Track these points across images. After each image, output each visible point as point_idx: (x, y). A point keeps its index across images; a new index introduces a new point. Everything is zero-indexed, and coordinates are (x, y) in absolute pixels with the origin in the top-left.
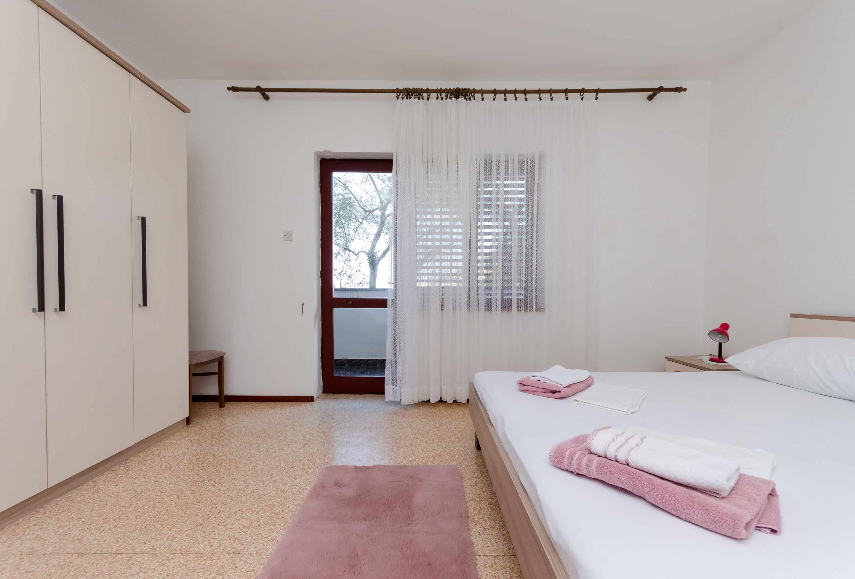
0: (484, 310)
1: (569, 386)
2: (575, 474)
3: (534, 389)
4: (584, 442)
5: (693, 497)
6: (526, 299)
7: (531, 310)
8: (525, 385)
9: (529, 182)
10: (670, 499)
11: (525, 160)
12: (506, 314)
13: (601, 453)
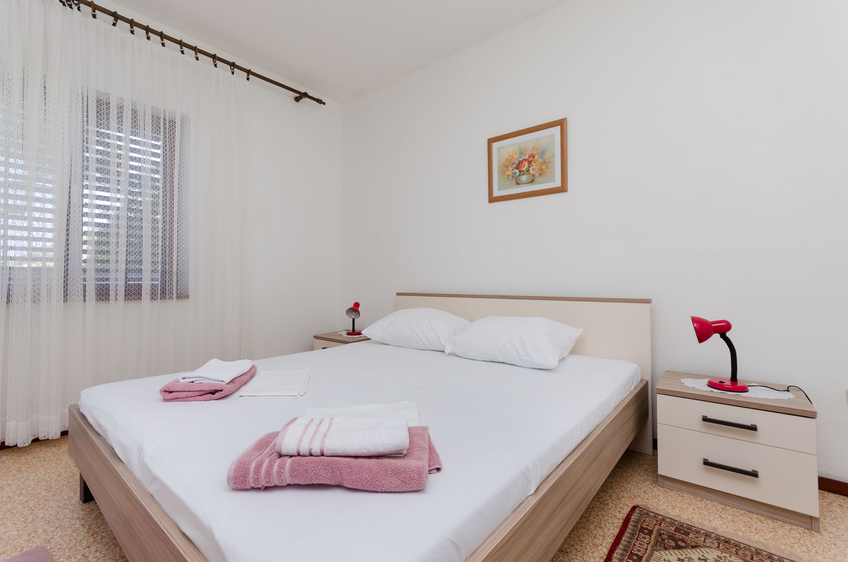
0: (94, 299)
1: (232, 381)
2: (262, 489)
3: (184, 395)
4: (269, 445)
5: (386, 466)
6: (163, 284)
7: (171, 298)
8: (172, 392)
9: (168, 144)
10: (367, 477)
11: (162, 116)
12: (132, 305)
13: (294, 451)
